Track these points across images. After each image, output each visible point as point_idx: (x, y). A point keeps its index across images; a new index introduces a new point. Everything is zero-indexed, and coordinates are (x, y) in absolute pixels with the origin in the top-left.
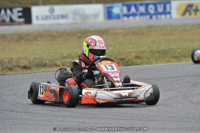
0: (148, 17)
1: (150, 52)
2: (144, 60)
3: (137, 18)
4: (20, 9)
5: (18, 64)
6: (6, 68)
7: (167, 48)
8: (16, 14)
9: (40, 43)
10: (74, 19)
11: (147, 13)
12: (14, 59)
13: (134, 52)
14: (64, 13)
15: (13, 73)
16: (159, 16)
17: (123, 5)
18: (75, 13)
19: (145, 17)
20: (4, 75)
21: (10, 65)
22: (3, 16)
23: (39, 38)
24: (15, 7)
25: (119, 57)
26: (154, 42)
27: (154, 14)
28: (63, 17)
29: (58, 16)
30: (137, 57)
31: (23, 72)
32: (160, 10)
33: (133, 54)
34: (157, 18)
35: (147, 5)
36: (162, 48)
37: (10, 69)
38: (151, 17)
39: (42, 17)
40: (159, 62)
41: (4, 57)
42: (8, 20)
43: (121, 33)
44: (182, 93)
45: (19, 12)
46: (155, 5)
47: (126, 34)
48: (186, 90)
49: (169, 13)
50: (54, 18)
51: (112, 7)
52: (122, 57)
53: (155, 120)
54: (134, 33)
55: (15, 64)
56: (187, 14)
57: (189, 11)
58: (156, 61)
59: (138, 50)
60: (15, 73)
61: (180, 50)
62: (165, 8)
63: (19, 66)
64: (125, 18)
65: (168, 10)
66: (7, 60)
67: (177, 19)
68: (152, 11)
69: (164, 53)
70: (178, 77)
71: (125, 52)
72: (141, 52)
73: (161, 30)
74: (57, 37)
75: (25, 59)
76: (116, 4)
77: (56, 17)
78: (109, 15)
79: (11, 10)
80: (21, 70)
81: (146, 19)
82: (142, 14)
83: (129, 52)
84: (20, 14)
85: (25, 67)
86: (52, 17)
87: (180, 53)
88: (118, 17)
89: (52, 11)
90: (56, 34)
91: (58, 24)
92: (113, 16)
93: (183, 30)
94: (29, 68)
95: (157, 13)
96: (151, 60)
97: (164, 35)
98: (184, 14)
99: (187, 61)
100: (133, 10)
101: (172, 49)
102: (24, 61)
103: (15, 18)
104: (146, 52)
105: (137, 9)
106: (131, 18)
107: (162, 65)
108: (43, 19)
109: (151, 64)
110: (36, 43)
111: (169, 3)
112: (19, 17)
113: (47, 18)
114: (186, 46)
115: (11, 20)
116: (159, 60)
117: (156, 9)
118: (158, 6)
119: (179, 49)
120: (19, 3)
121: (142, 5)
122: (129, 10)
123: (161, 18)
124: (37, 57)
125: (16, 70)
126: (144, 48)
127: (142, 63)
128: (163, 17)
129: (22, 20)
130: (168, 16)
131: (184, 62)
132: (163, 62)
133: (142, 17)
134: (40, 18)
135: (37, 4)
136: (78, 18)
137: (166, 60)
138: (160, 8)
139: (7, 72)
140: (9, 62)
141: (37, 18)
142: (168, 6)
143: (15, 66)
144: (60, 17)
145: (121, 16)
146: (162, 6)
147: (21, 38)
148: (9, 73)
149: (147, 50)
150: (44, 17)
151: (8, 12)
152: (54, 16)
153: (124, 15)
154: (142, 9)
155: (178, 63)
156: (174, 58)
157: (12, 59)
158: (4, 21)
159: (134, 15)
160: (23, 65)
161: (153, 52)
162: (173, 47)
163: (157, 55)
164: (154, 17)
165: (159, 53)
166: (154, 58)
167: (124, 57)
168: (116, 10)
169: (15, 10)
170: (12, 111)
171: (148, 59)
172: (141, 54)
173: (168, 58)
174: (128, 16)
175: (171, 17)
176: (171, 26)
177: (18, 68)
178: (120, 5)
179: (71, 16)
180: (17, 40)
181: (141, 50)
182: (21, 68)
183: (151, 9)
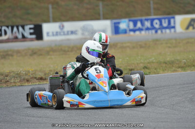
0: (154, 31)
1: (157, 62)
2: (151, 70)
3: (143, 32)
4: (32, 26)
5: (34, 76)
6: (24, 79)
7: (173, 59)
8: (27, 31)
9: (53, 57)
10: (83, 34)
11: (153, 27)
12: (31, 71)
13: (141, 63)
14: (73, 29)
15: (30, 84)
16: (164, 31)
17: (130, 21)
18: (84, 29)
19: (150, 31)
20: (22, 86)
21: (27, 77)
22: (15, 33)
23: (51, 53)
24: (27, 25)
25: (129, 67)
26: (160, 54)
27: (159, 29)
28: (72, 33)
29: (68, 32)
30: (145, 68)
31: (40, 83)
32: (165, 24)
33: (142, 65)
34: (162, 32)
35: (152, 20)
36: (168, 59)
37: (28, 81)
38: (156, 32)
39: (53, 33)
40: (166, 71)
41: (21, 70)
42: (20, 36)
43: (128, 47)
44: (188, 99)
45: (30, 29)
46: (160, 20)
47: (134, 48)
48: (191, 96)
49: (174, 27)
50: (64, 34)
51: (119, 23)
52: (131, 68)
53: (165, 122)
54: (141, 47)
55: (32, 76)
56: (191, 28)
57: (193, 25)
58: (163, 71)
59: (146, 61)
60: (33, 84)
61: (185, 61)
62: (169, 23)
63: (36, 78)
64: (132, 33)
65: (172, 24)
66: (24, 73)
67: (181, 33)
68: (157, 26)
69: (170, 64)
70: (184, 84)
71: (133, 63)
72: (148, 63)
73: (167, 43)
74: (68, 51)
75: (40, 71)
76: (123, 20)
77: (66, 33)
78: (116, 30)
79: (23, 27)
80: (37, 81)
81: (152, 33)
82: (148, 29)
83: (137, 63)
84: (32, 31)
85: (41, 79)
86: (62, 33)
87: (185, 63)
88: (125, 32)
89: (62, 27)
90: (66, 49)
91: (68, 40)
92: (120, 31)
93: (188, 43)
94: (45, 79)
95: (162, 28)
96: (158, 70)
97: (169, 47)
98: (187, 28)
99: (192, 71)
100: (139, 25)
101: (177, 60)
102: (40, 73)
103: (27, 34)
104: (153, 62)
105: (142, 24)
106: (137, 33)
107: (169, 74)
108: (53, 35)
109: (158, 74)
110: (49, 57)
111: (174, 18)
112: (31, 34)
113: (57, 34)
114: (191, 56)
115: (23, 37)
116: (165, 70)
117: (161, 24)
118: (163, 21)
119: (184, 59)
120: (31, 21)
121: (147, 20)
122: (135, 25)
123: (166, 32)
124: (51, 69)
125: (33, 81)
126: (151, 60)
127: (150, 73)
128: (168, 31)
129: (34, 36)
130: (173, 30)
131: (189, 72)
132: (170, 72)
133: (147, 32)
134: (51, 34)
135: (47, 21)
136: (86, 33)
137: (172, 70)
138: (165, 23)
139: (25, 83)
140: (26, 74)
141: (48, 34)
142: (172, 21)
143: (32, 78)
144: (69, 33)
145: (128, 31)
146: (167, 21)
147: (34, 53)
148: (26, 84)
149: (154, 61)
150: (55, 34)
151: (20, 29)
152: (64, 32)
153: (131, 30)
154: (148, 24)
155: (184, 72)
156: (179, 67)
157: (29, 72)
158: (16, 38)
159: (140, 30)
160: (39, 76)
161: (160, 63)
162: (178, 58)
163: (164, 65)
164: (159, 32)
165: (166, 63)
166: (161, 68)
167: (133, 68)
168: (123, 25)
169: (27, 28)
170: (33, 117)
171: (155, 69)
172: (149, 65)
173: (174, 68)
174: (134, 31)
175: (175, 31)
176: (176, 39)
177: (35, 79)
178: (127, 20)
179: (80, 32)
180: (31, 55)
181: (148, 61)
182: (37, 80)
183: (156, 23)
